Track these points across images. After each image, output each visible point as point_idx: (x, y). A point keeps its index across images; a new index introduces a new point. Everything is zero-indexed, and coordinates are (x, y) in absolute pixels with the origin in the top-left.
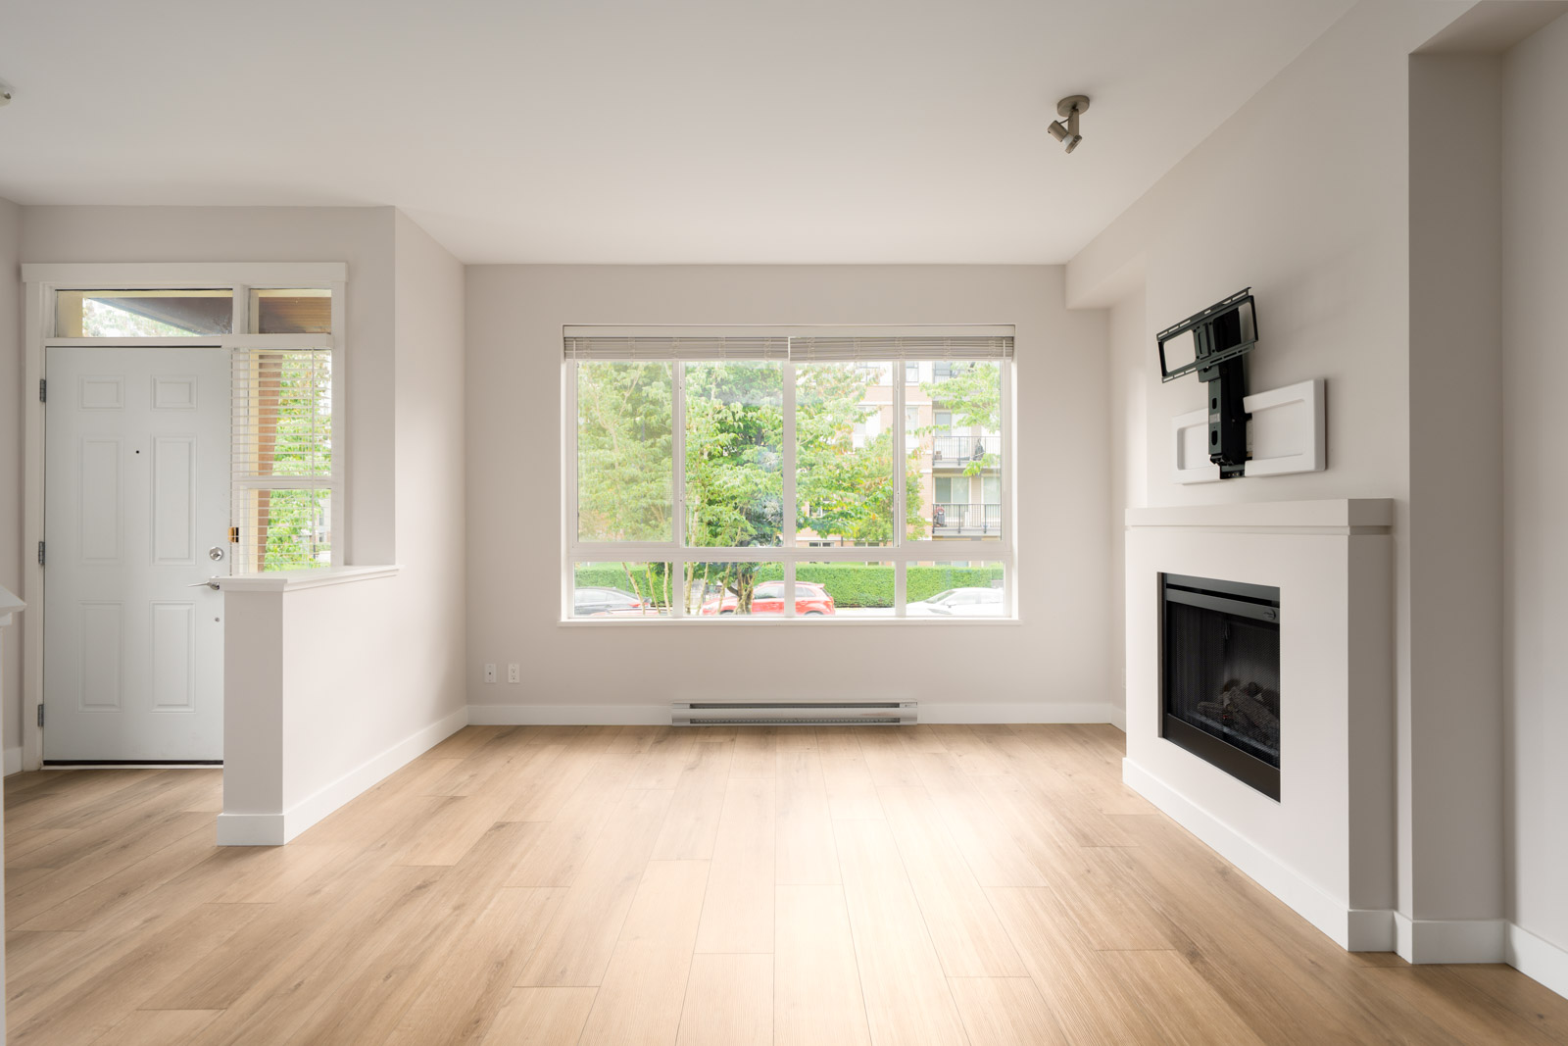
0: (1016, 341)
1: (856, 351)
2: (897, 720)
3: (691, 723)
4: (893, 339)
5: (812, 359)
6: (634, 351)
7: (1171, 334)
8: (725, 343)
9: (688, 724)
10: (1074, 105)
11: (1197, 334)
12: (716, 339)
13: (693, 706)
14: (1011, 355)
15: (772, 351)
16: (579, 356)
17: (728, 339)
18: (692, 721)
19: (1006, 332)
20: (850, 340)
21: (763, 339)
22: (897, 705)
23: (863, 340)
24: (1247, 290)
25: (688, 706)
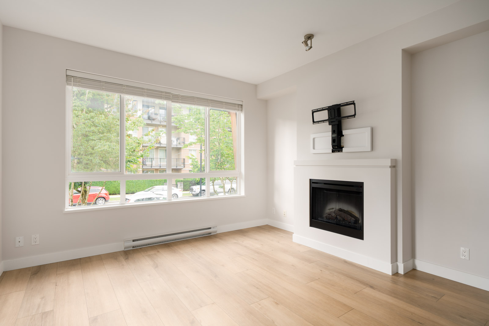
0: (244, 106)
1: (196, 102)
2: (210, 233)
3: (133, 248)
4: (207, 100)
5: (180, 102)
6: (104, 88)
7: (318, 111)
8: (146, 91)
9: (132, 248)
10: (309, 37)
11: (330, 111)
12: (143, 89)
13: (134, 241)
14: (242, 110)
15: (165, 97)
16: (75, 85)
17: (147, 89)
18: (133, 247)
19: (240, 103)
20: (193, 98)
21: (162, 92)
22: (210, 228)
23: (198, 98)
24: (354, 101)
25: (132, 241)
